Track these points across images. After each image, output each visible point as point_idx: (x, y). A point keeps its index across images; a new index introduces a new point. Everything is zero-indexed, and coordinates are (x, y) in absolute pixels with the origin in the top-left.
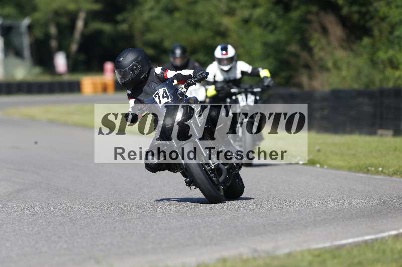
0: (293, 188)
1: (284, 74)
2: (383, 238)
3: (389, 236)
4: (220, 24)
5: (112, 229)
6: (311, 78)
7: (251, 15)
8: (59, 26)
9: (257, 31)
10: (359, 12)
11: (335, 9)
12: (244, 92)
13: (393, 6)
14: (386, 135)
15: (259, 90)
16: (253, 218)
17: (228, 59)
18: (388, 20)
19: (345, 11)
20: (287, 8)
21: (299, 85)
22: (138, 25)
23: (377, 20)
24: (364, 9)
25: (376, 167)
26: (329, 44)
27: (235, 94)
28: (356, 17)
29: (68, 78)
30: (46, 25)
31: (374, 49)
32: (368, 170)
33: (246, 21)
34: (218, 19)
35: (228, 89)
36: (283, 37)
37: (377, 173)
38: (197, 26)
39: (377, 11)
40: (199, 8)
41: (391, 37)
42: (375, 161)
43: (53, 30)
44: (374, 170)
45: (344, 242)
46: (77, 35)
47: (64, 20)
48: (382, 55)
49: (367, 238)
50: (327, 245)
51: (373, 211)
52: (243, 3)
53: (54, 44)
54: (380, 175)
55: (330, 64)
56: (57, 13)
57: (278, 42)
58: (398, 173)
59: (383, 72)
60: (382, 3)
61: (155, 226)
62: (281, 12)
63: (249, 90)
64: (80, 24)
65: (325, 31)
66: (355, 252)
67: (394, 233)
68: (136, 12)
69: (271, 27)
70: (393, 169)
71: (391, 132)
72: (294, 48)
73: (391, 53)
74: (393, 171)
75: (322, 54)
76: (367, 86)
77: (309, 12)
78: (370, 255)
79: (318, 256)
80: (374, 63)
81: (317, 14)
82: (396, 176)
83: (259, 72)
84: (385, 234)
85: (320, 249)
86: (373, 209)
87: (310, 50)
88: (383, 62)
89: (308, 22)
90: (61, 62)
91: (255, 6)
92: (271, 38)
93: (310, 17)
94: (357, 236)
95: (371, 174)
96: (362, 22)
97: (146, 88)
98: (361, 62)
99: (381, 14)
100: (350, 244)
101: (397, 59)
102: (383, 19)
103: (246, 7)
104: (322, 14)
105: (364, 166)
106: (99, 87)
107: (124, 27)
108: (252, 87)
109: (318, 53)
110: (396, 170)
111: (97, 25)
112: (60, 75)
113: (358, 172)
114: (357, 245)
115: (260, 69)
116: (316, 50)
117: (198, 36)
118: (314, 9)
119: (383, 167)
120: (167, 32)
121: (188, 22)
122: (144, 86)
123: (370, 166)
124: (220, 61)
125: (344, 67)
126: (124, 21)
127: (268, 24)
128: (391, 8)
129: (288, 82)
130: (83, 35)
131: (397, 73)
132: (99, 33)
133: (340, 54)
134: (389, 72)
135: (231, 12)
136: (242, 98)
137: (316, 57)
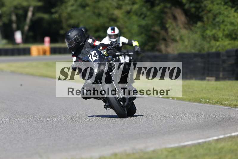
0: (156, 111)
1: (151, 44)
2: (209, 142)
3: (213, 140)
4: (113, 14)
5: (49, 136)
6: (167, 46)
7: (131, 9)
8: (17, 15)
9: (135, 18)
10: (195, 7)
11: (181, 5)
12: (123, 55)
13: (215, 3)
14: (211, 80)
15: (132, 53)
16: (133, 129)
17: (114, 35)
18: (212, 12)
19: (187, 6)
20: (153, 5)
21: (160, 51)
22: (65, 15)
23: (205, 12)
24: (198, 5)
25: (205, 99)
26: (177, 26)
27: (118, 56)
28: (193, 10)
29: (22, 46)
30: (10, 15)
31: (204, 29)
32: (200, 101)
33: (128, 12)
34: (111, 11)
35: (114, 53)
36: (150, 22)
37: (206, 102)
38: (99, 15)
39: (206, 6)
40: (101, 5)
41: (214, 22)
42: (205, 96)
43: (14, 18)
44: (204, 101)
45: (186, 143)
46: (28, 20)
47: (21, 12)
48: (209, 33)
49: (200, 141)
50: (176, 145)
51: (203, 125)
52: (127, 1)
53: (14, 26)
54: (208, 103)
55: (178, 38)
56: (16, 8)
57: (147, 25)
58: (218, 103)
59: (209, 42)
60: (209, 2)
61: (74, 134)
62: (149, 7)
63: (127, 53)
64: (30, 14)
65: (175, 18)
66: (193, 149)
67: (215, 138)
68: (63, 7)
69: (143, 16)
70: (215, 100)
71: (214, 78)
72: (157, 28)
73: (214, 31)
74: (216, 101)
75: (173, 32)
76: (200, 51)
77: (166, 7)
78: (201, 151)
79: (171, 152)
80: (204, 37)
81: (170, 8)
82: (217, 104)
83: (132, 43)
84: (211, 139)
85: (172, 148)
86: (203, 124)
87: (166, 30)
88: (209, 37)
89: (166, 13)
90: (18, 36)
91: (134, 3)
92: (143, 23)
93: (166, 10)
94: (194, 140)
95: (202, 104)
96: (197, 13)
97: (83, 51)
98: (196, 37)
99: (208, 8)
100: (190, 145)
101: (218, 35)
102: (209, 11)
103: (128, 4)
104: (173, 8)
105: (198, 99)
106: (41, 51)
107: (56, 16)
108: (128, 52)
109: (171, 31)
110: (217, 101)
111: (40, 15)
112: (18, 44)
113: (195, 102)
114: (194, 145)
115: (133, 41)
116: (170, 30)
117: (100, 21)
118: (169, 5)
119: (209, 99)
120: (82, 19)
121: (94, 13)
122: (82, 49)
123: (201, 99)
124: (110, 36)
125: (186, 40)
126: (56, 12)
127: (141, 14)
128: (214, 5)
129: (153, 49)
130: (31, 21)
131: (218, 43)
132: (41, 20)
133: (184, 32)
134: (213, 43)
135: (119, 7)
136: (123, 58)
137: (170, 34)
